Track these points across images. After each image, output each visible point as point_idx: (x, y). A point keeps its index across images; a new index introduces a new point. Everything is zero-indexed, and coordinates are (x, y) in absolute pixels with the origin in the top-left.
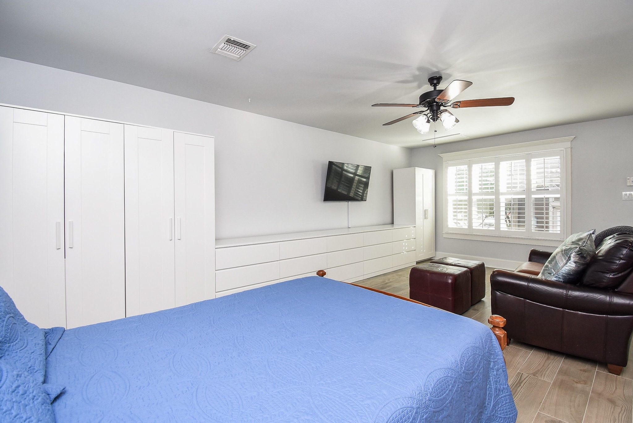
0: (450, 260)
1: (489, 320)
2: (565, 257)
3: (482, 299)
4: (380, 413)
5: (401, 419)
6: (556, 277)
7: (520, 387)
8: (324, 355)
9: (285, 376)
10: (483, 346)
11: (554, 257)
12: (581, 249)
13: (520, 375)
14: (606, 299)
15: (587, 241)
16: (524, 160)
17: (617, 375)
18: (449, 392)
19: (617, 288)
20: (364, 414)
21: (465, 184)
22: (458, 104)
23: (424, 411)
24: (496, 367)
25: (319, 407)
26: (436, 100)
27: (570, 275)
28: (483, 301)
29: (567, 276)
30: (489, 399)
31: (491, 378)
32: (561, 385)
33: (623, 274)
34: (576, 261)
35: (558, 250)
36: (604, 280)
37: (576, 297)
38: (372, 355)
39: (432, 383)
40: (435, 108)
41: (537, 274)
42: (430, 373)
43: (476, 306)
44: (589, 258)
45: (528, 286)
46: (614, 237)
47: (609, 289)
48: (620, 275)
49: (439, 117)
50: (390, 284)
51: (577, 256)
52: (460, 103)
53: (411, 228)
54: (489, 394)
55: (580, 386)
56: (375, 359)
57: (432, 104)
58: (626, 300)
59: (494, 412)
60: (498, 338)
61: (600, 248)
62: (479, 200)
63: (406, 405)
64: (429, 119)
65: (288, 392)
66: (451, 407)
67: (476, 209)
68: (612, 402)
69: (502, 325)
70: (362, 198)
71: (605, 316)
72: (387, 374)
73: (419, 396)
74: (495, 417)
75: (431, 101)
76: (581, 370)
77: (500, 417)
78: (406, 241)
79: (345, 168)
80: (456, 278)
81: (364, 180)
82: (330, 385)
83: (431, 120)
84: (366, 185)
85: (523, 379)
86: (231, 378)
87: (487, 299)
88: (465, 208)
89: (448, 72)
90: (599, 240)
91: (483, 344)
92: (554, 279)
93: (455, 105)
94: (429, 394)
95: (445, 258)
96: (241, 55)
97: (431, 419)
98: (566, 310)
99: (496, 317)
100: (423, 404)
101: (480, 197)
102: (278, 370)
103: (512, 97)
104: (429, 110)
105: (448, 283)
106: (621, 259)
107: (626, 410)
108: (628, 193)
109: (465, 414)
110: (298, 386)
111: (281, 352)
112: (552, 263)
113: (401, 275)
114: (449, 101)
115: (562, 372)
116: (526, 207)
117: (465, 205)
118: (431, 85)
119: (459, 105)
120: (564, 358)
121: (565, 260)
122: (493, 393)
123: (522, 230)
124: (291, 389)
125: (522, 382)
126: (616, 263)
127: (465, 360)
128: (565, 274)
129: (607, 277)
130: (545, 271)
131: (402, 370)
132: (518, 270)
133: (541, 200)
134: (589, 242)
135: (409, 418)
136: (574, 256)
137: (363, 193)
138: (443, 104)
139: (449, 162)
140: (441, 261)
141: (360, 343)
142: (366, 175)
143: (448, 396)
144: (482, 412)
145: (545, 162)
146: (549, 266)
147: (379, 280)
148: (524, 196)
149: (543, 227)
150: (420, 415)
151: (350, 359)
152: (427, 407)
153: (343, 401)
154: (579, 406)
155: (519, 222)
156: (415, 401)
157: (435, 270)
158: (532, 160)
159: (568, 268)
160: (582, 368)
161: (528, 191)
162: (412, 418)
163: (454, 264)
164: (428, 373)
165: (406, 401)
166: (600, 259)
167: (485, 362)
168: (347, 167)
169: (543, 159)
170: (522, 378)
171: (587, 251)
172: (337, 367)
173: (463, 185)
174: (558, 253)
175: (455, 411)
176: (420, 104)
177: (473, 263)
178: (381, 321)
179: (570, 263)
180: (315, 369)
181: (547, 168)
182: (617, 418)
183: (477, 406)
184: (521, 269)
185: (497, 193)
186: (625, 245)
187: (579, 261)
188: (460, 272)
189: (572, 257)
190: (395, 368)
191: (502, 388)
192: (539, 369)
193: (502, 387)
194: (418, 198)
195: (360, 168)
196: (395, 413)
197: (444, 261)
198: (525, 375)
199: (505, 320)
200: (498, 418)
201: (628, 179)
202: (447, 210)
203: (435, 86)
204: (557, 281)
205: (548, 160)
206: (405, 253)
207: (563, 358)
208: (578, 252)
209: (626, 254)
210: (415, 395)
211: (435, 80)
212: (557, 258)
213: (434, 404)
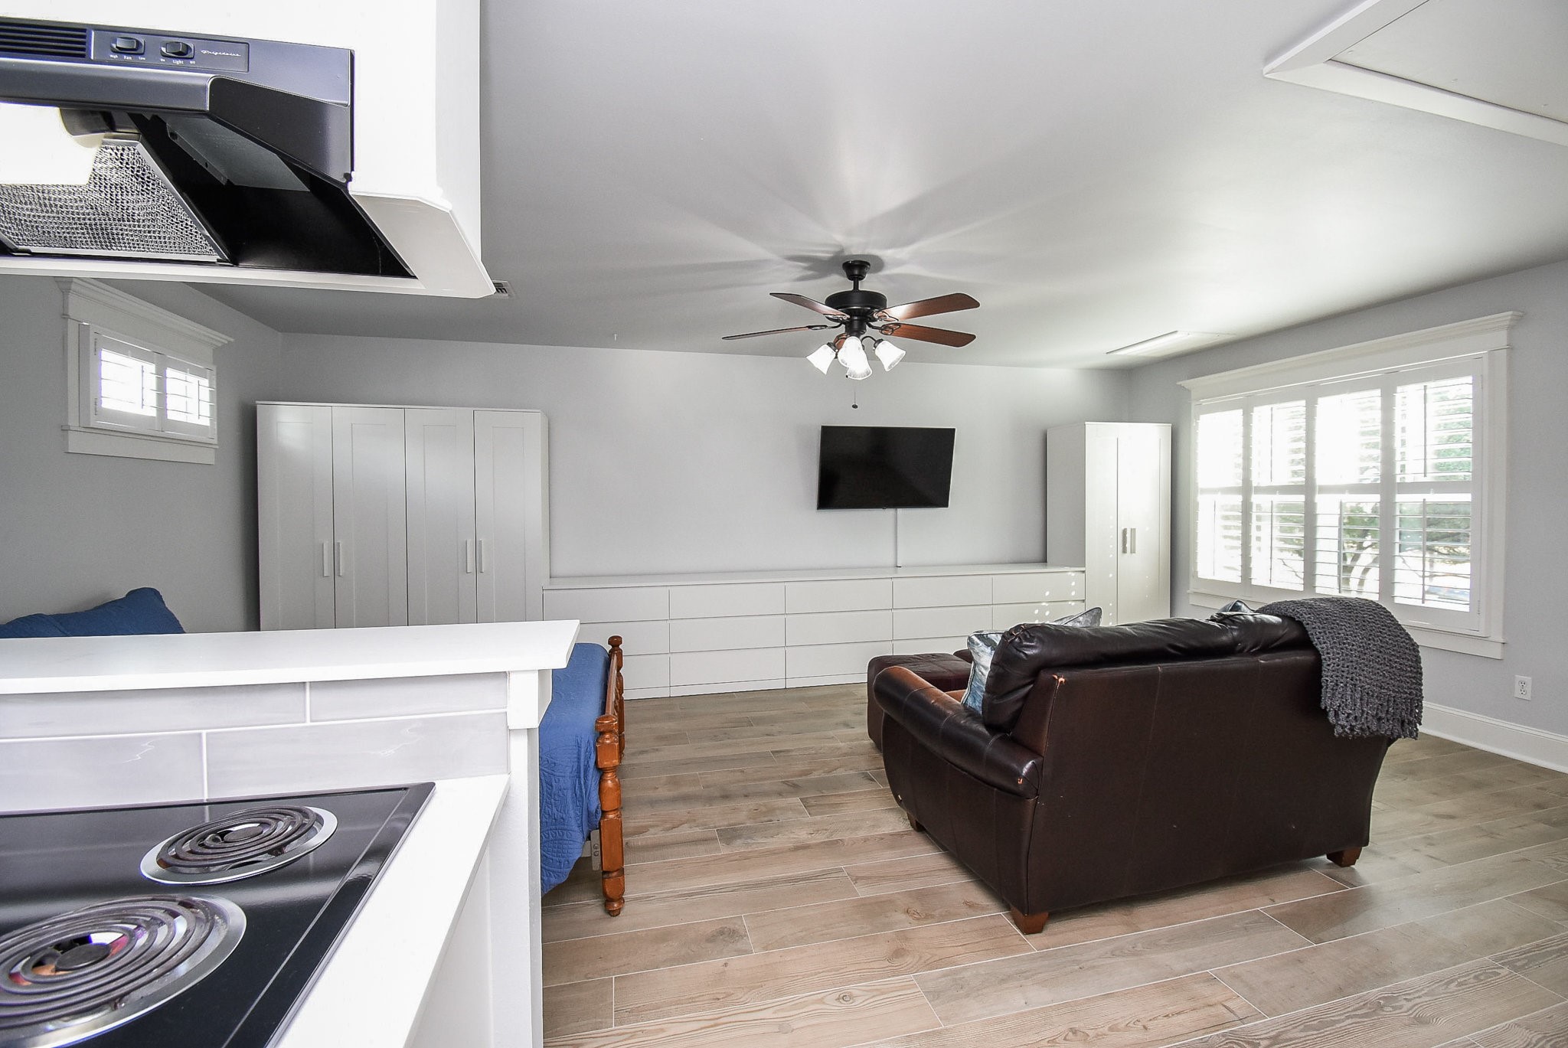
14: (983, 751)
17: (1024, 933)
37: (949, 738)
55: (900, 917)
78: (1048, 605)
115: (922, 893)
139: (1204, 402)
148: (1376, 498)
202: (1194, 533)
203: (856, 280)
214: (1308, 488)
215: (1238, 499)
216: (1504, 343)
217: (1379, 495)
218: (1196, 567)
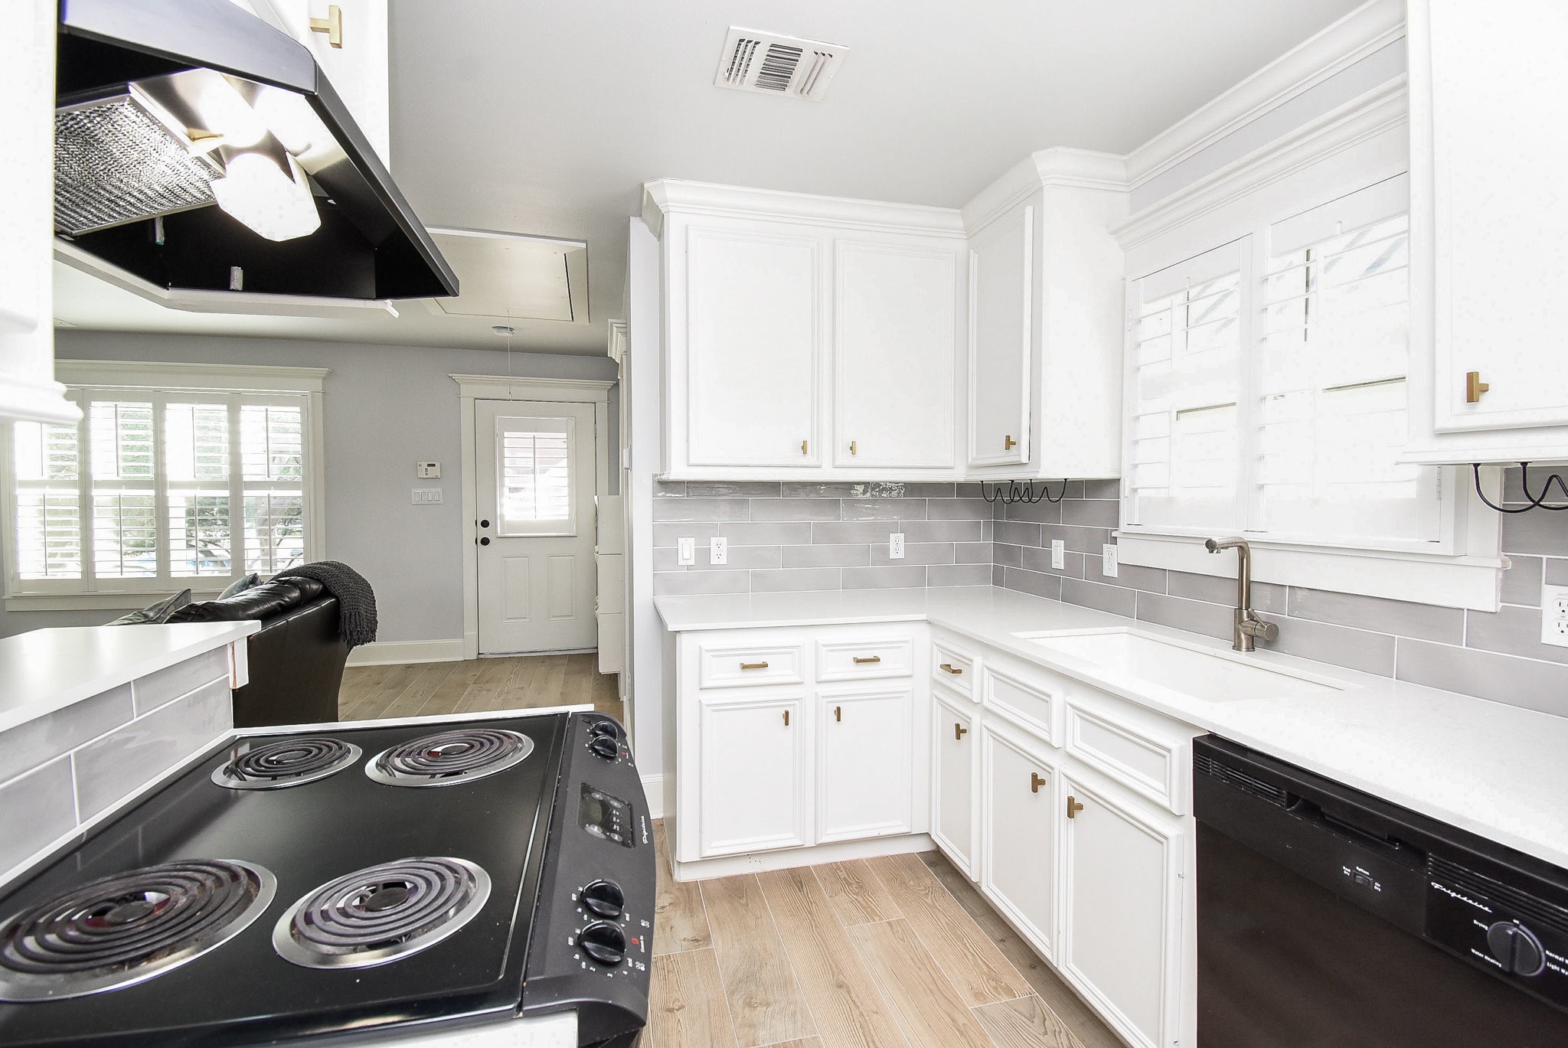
16: (224, 407)
62: (110, 501)
108: (420, 491)
117: (72, 513)
145: (269, 417)
158: (243, 408)
161: (234, 480)
169: (264, 408)
201: (420, 465)
205: (275, 412)
214: (159, 483)
215: (75, 493)
216: (320, 388)
217: (244, 480)
218: (15, 563)
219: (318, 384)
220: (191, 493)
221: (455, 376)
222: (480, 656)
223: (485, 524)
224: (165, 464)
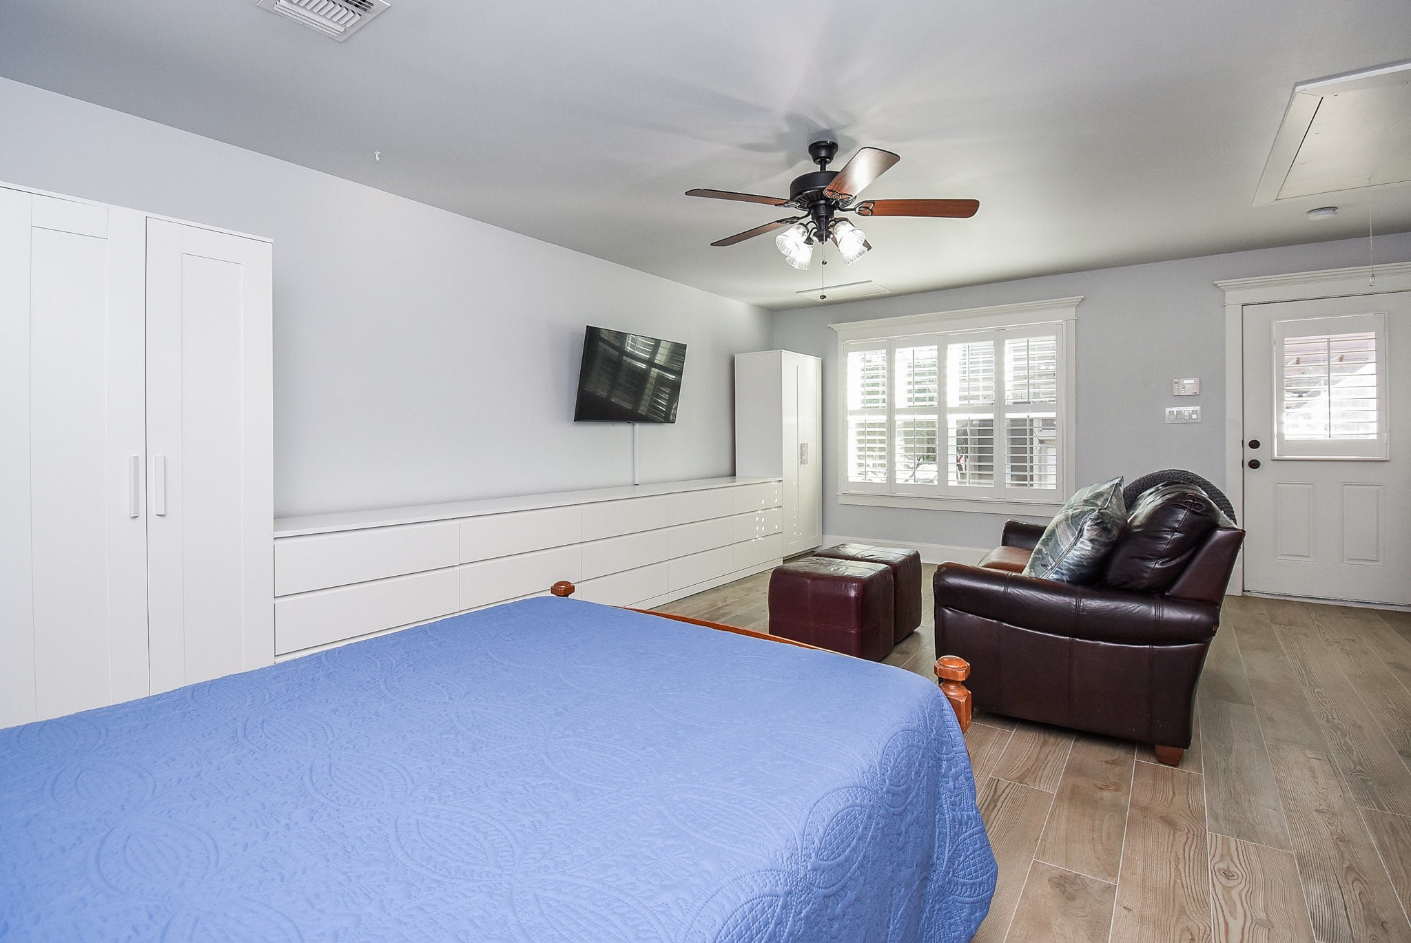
0: (852, 550)
1: (936, 668)
2: (1073, 530)
3: (916, 630)
4: (696, 924)
5: (748, 928)
6: (1056, 573)
7: (996, 810)
8: (557, 789)
9: (442, 859)
10: (926, 727)
11: (1053, 532)
12: (1101, 513)
13: (994, 784)
14: (1150, 613)
15: (1111, 498)
16: (992, 343)
17: (1173, 766)
18: (857, 843)
19: (1168, 587)
20: (653, 932)
21: (880, 389)
22: (872, 208)
23: (802, 898)
24: (953, 771)
25: (534, 933)
26: (826, 193)
27: (1083, 566)
28: (918, 634)
29: (1078, 570)
30: (939, 846)
31: (944, 798)
32: (1074, 797)
33: (1178, 560)
34: (1093, 537)
35: (1059, 517)
36: (1145, 575)
37: (1094, 612)
38: (679, 776)
39: (819, 827)
40: (822, 212)
41: (1020, 569)
42: (815, 802)
43: (904, 646)
44: (1115, 532)
45: (1005, 593)
46: (1157, 490)
47: (1154, 592)
48: (1174, 562)
49: (830, 233)
50: (727, 609)
51: (1095, 527)
52: (874, 204)
53: (773, 483)
54: (940, 834)
55: (1107, 795)
56: (687, 785)
57: (817, 203)
58: (1184, 612)
59: (951, 875)
60: (955, 705)
61: (1133, 513)
62: (906, 424)
63: (759, 891)
64: (811, 236)
65: (448, 903)
66: (862, 879)
67: (903, 443)
68: (1169, 822)
69: (962, 676)
70: (667, 417)
71: (1148, 646)
72: (715, 819)
73: (791, 864)
74: (953, 884)
75: (814, 195)
76: (1107, 762)
77: (964, 884)
78: (763, 512)
79: (629, 349)
80: (865, 585)
81: (672, 377)
82: (566, 868)
83: (815, 239)
84: (675, 388)
85: (999, 793)
86: (280, 883)
87: (927, 627)
88: (882, 441)
89: (849, 133)
90: (1132, 497)
91: (926, 722)
92: (1052, 576)
93: (863, 207)
94: (813, 855)
95: (843, 545)
96: (348, 25)
97: (818, 915)
98: (1077, 639)
99: (951, 660)
100: (800, 881)
101: (910, 418)
102: (424, 845)
103: (974, 200)
104: (810, 216)
105: (848, 598)
106: (1175, 530)
107: (1195, 837)
108: (1175, 409)
109: (893, 888)
110: (478, 881)
111: (436, 797)
112: (1050, 544)
113: (750, 589)
114: (852, 198)
115: (1075, 769)
116: (995, 437)
117: (882, 433)
118: (814, 161)
119: (871, 210)
120: (1075, 741)
121: (1073, 536)
122: (948, 830)
123: (986, 484)
124: (458, 895)
125: (998, 800)
126: (1166, 539)
127: (890, 762)
128: (1073, 565)
129: (1151, 568)
130: (1035, 561)
131: (751, 804)
132: (983, 564)
133: (1023, 423)
134: (1114, 500)
135: (767, 924)
136: (1089, 528)
137: (669, 407)
138: (839, 204)
139: (852, 343)
140: (836, 551)
141: (650, 749)
142: (676, 367)
143: (856, 853)
144: (926, 878)
145: (1030, 347)
146: (1044, 550)
147: (703, 603)
148: (990, 416)
149: (1025, 478)
150: (793, 911)
151: (623, 791)
152: (809, 888)
153: (599, 906)
154: (1109, 836)
155: (980, 468)
156: (781, 876)
157: (823, 571)
158: (1007, 341)
159: (1077, 553)
160: (1109, 758)
161: (999, 405)
162: (773, 921)
163: (860, 557)
164: (811, 803)
165: (759, 881)
166: (1137, 532)
167: (931, 762)
168: (632, 347)
169: (1026, 339)
170: (998, 789)
171: (1111, 517)
172: (588, 817)
173: (877, 393)
174: (1060, 522)
175: (871, 887)
176: (792, 199)
177: (896, 554)
178: (704, 690)
179: (1082, 542)
180: (527, 830)
181: (1034, 359)
182: (1181, 856)
183: (916, 866)
184: (989, 562)
185: (942, 410)
186: (1181, 502)
187: (1099, 538)
188: (874, 572)
189: (1085, 530)
190: (734, 801)
191: (965, 817)
192: (1030, 767)
193: (965, 813)
194: (788, 420)
195: (661, 350)
196: (733, 917)
197: (841, 553)
198: (1004, 783)
199: (969, 664)
200: (960, 888)
201: (1176, 383)
202: (845, 446)
203: (823, 162)
204: (1057, 580)
205: (1035, 342)
206: (760, 539)
207: (1072, 740)
208: (1096, 519)
209: (1185, 519)
210: (780, 860)
211: (823, 149)
212: (1058, 532)
213: (824, 877)
215: (884, 418)
216: (1073, 316)
218: (845, 469)
219: (1071, 313)
220: (964, 417)
221: (1220, 283)
222: (1246, 594)
223: (1254, 444)
224: (946, 394)
